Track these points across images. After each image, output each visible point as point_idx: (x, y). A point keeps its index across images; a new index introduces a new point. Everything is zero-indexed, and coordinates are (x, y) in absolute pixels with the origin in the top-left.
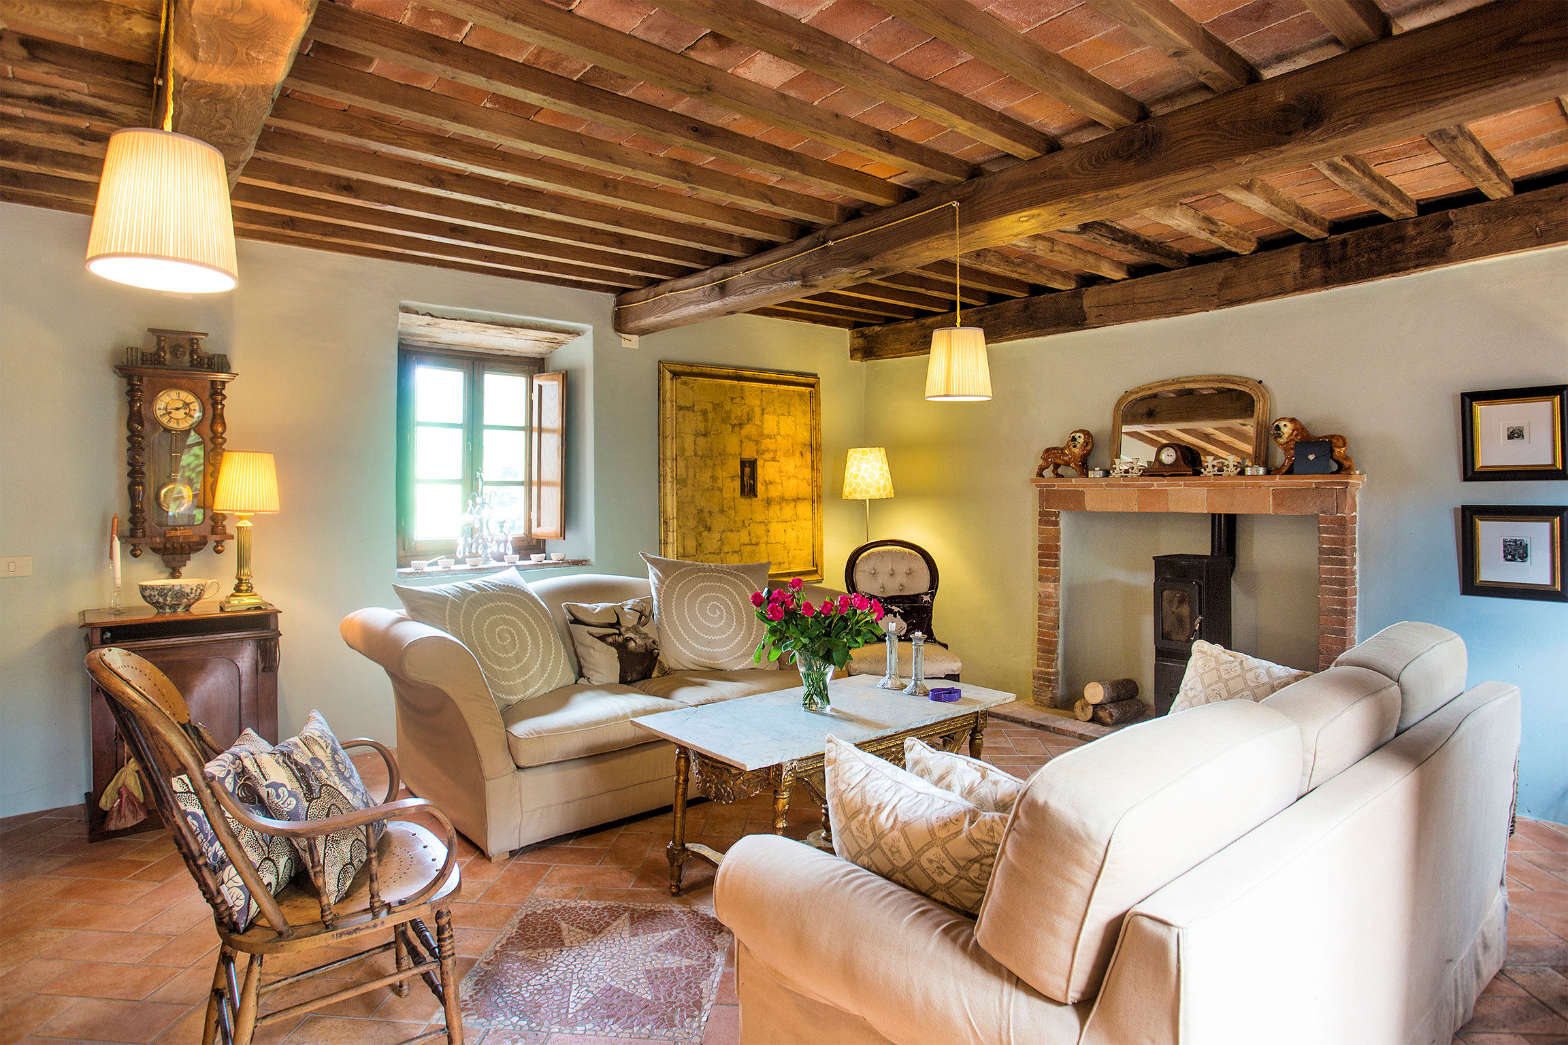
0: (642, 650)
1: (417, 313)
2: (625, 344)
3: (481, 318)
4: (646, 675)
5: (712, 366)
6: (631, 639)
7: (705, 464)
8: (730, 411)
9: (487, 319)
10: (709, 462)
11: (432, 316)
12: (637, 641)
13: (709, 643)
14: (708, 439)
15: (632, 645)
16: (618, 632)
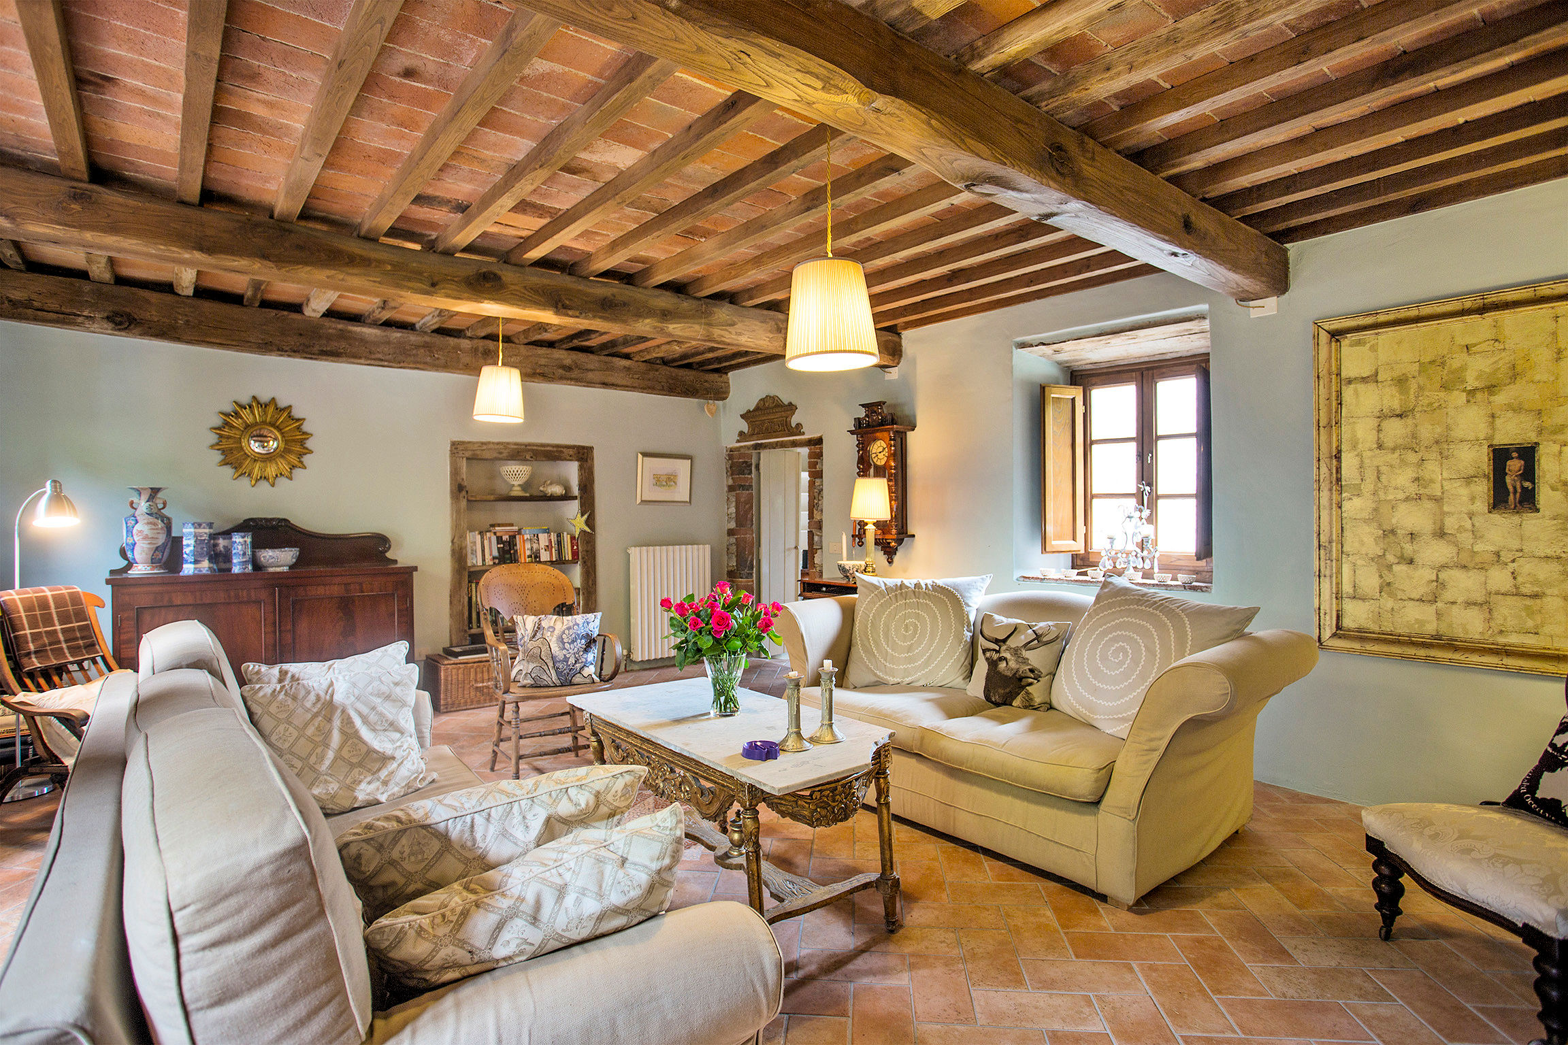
0: (1009, 674)
1: (1031, 346)
2: (1254, 314)
3: (1089, 333)
4: (1006, 702)
5: (1419, 303)
6: (1005, 659)
7: (1402, 460)
8: (1463, 368)
9: (1095, 333)
10: (1412, 457)
11: (1044, 344)
12: (1010, 663)
13: (1095, 691)
14: (1410, 421)
15: (1003, 665)
16: (997, 648)
